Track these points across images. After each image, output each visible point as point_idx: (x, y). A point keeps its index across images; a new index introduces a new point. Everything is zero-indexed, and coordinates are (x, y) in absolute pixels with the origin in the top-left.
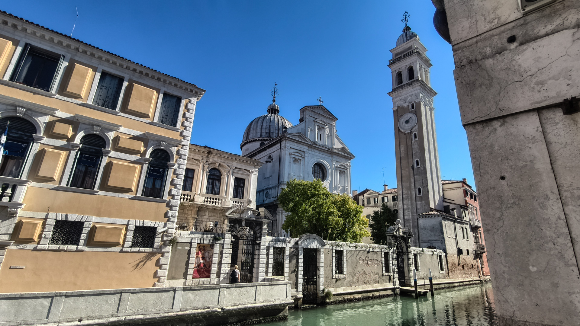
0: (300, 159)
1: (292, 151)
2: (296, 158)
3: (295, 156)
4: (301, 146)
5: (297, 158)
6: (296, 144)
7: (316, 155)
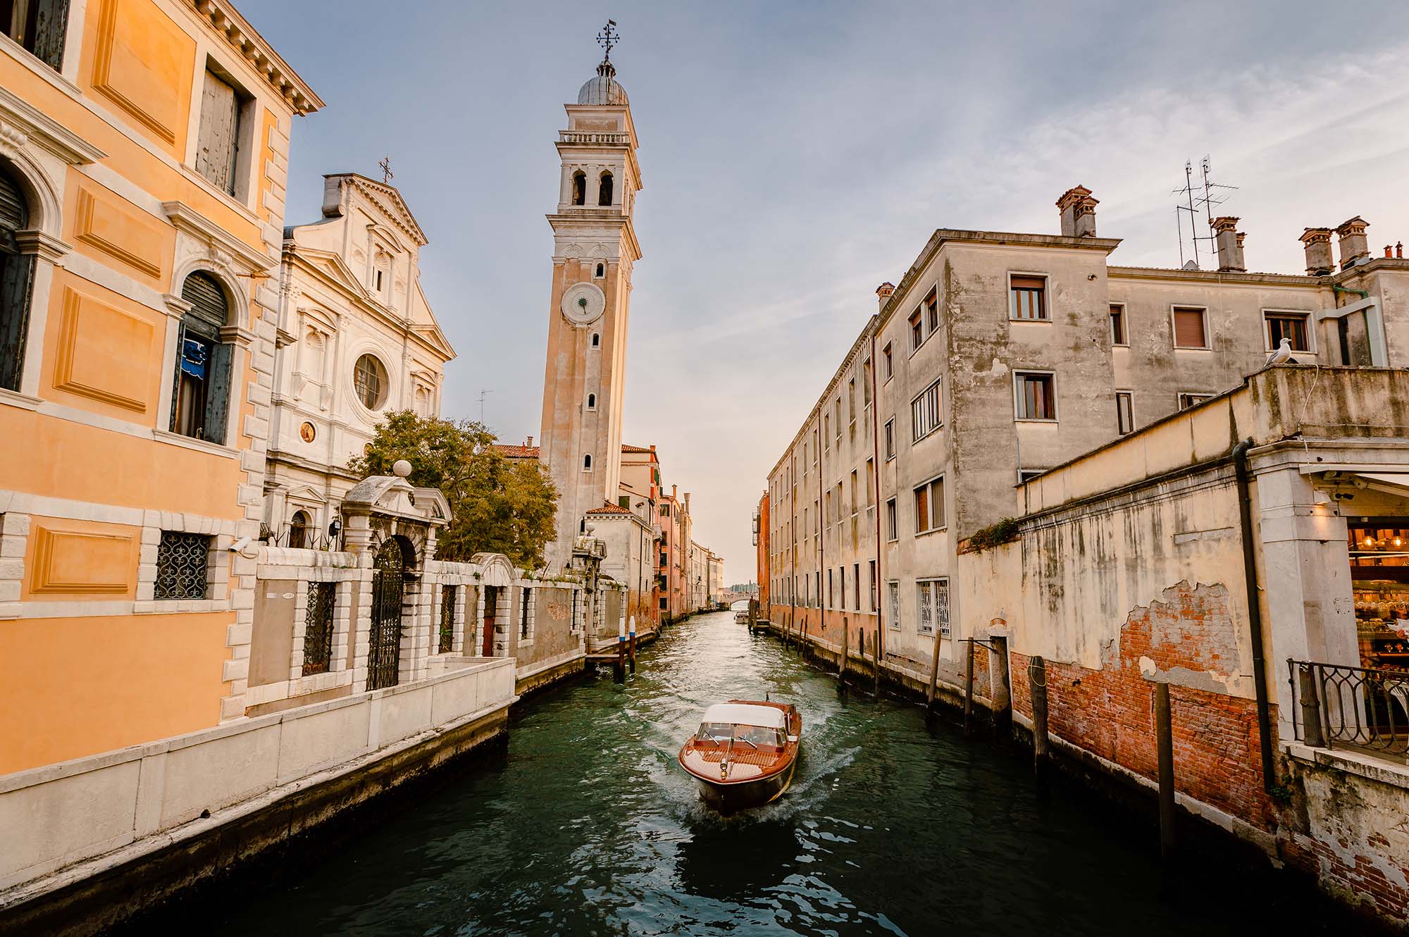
0: (327, 335)
1: (307, 305)
2: (315, 329)
3: (314, 324)
4: (331, 294)
5: (320, 328)
6: (318, 285)
7: (367, 332)
